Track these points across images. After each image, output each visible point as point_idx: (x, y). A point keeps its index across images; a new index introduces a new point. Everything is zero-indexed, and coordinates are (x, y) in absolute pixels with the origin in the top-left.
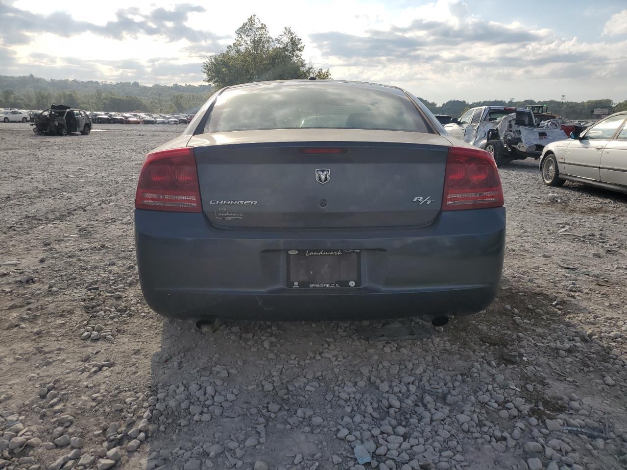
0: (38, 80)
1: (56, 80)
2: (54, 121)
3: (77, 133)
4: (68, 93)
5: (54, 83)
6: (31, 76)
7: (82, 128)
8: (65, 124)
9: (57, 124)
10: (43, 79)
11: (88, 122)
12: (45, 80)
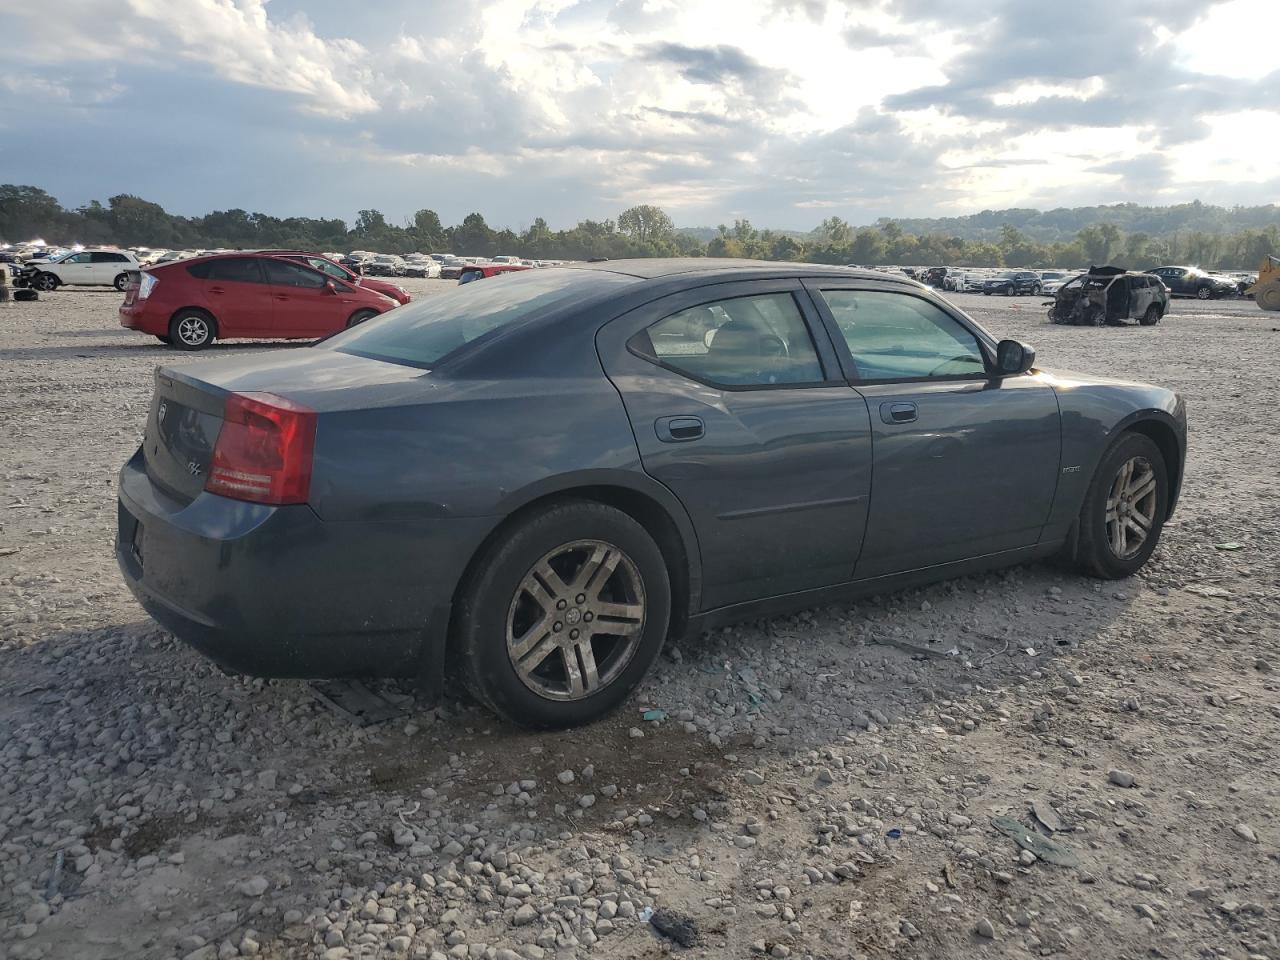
0: (1209, 211)
1: (1247, 207)
2: (1084, 297)
3: (1131, 321)
4: (1258, 232)
5: (1239, 216)
6: (1197, 203)
7: (1142, 312)
8: (1105, 305)
9: (1088, 303)
10: (1219, 208)
11: (1159, 299)
12: (1224, 210)
